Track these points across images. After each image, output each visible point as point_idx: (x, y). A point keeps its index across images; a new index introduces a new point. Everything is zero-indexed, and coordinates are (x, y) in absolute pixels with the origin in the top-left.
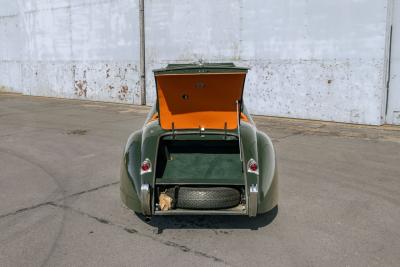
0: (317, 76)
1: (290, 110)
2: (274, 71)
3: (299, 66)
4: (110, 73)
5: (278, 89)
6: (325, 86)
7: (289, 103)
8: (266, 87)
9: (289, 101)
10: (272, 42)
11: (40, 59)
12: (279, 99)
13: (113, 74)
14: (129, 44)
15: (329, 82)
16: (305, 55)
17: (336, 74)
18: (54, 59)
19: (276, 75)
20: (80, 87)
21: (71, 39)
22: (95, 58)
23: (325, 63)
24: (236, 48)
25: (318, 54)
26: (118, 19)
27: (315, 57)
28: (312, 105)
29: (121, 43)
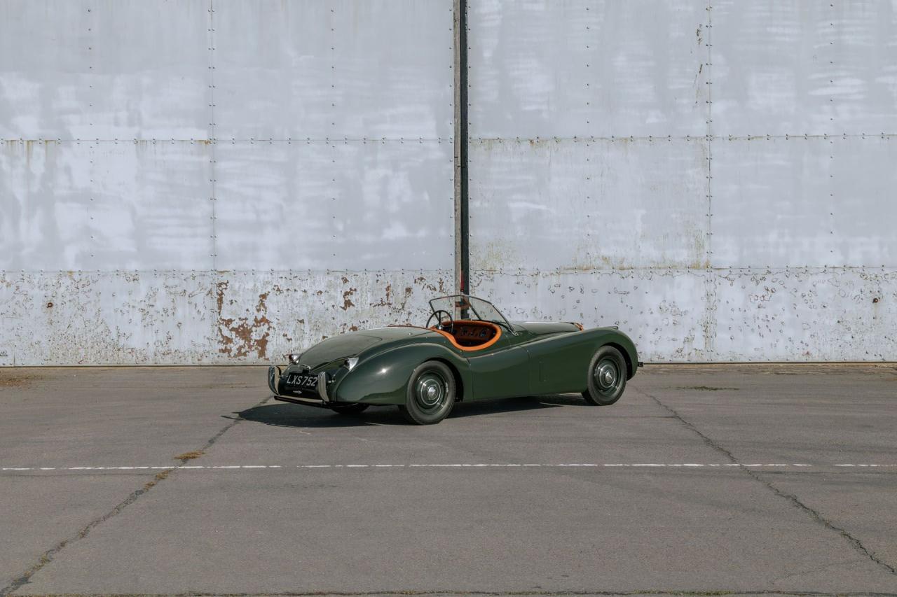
0: (856, 292)
1: (809, 349)
2: (776, 285)
3: (821, 277)
4: (352, 298)
5: (786, 316)
6: (869, 308)
7: (806, 338)
8: (762, 313)
9: (808, 333)
10: (773, 237)
11: (71, 266)
12: (789, 332)
13: (364, 300)
14: (422, 233)
15: (875, 301)
16: (834, 260)
17: (885, 288)
18: (132, 266)
19: (781, 293)
20: (244, 333)
21: (213, 218)
22: (305, 263)
23: (866, 272)
24: (700, 246)
25: (856, 258)
26: (385, 181)
27: (849, 263)
28: (848, 338)
29: (397, 232)
